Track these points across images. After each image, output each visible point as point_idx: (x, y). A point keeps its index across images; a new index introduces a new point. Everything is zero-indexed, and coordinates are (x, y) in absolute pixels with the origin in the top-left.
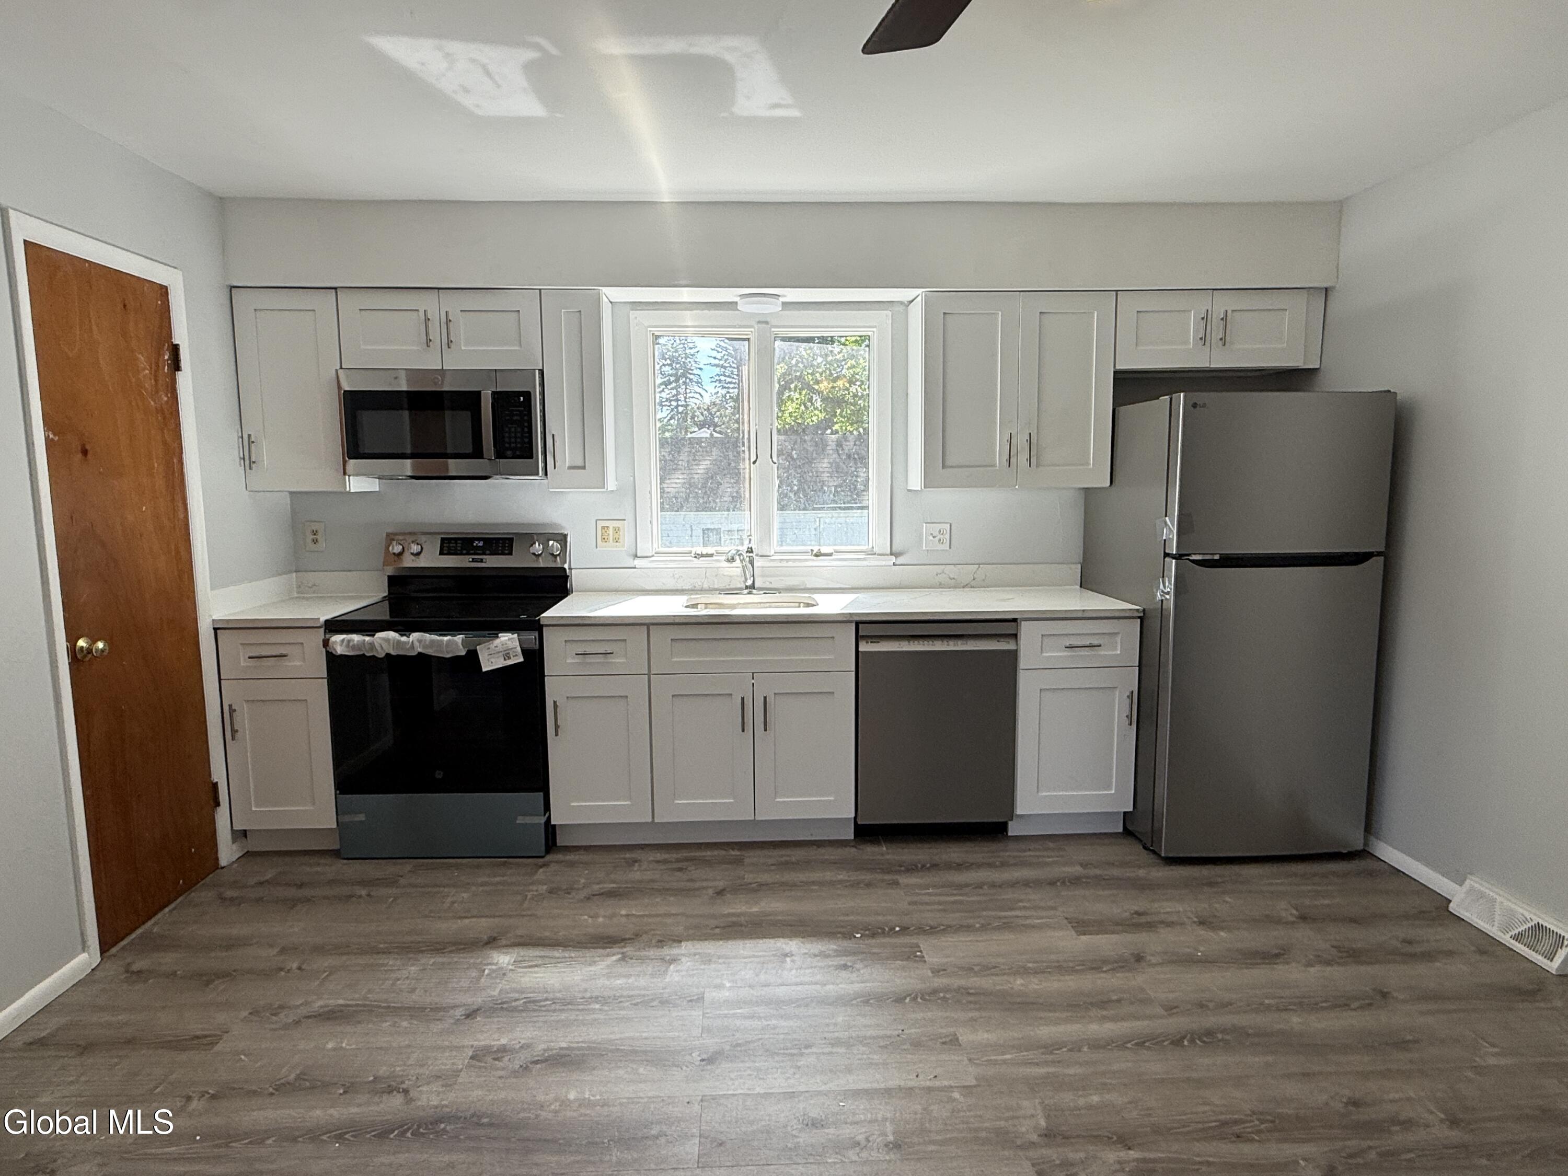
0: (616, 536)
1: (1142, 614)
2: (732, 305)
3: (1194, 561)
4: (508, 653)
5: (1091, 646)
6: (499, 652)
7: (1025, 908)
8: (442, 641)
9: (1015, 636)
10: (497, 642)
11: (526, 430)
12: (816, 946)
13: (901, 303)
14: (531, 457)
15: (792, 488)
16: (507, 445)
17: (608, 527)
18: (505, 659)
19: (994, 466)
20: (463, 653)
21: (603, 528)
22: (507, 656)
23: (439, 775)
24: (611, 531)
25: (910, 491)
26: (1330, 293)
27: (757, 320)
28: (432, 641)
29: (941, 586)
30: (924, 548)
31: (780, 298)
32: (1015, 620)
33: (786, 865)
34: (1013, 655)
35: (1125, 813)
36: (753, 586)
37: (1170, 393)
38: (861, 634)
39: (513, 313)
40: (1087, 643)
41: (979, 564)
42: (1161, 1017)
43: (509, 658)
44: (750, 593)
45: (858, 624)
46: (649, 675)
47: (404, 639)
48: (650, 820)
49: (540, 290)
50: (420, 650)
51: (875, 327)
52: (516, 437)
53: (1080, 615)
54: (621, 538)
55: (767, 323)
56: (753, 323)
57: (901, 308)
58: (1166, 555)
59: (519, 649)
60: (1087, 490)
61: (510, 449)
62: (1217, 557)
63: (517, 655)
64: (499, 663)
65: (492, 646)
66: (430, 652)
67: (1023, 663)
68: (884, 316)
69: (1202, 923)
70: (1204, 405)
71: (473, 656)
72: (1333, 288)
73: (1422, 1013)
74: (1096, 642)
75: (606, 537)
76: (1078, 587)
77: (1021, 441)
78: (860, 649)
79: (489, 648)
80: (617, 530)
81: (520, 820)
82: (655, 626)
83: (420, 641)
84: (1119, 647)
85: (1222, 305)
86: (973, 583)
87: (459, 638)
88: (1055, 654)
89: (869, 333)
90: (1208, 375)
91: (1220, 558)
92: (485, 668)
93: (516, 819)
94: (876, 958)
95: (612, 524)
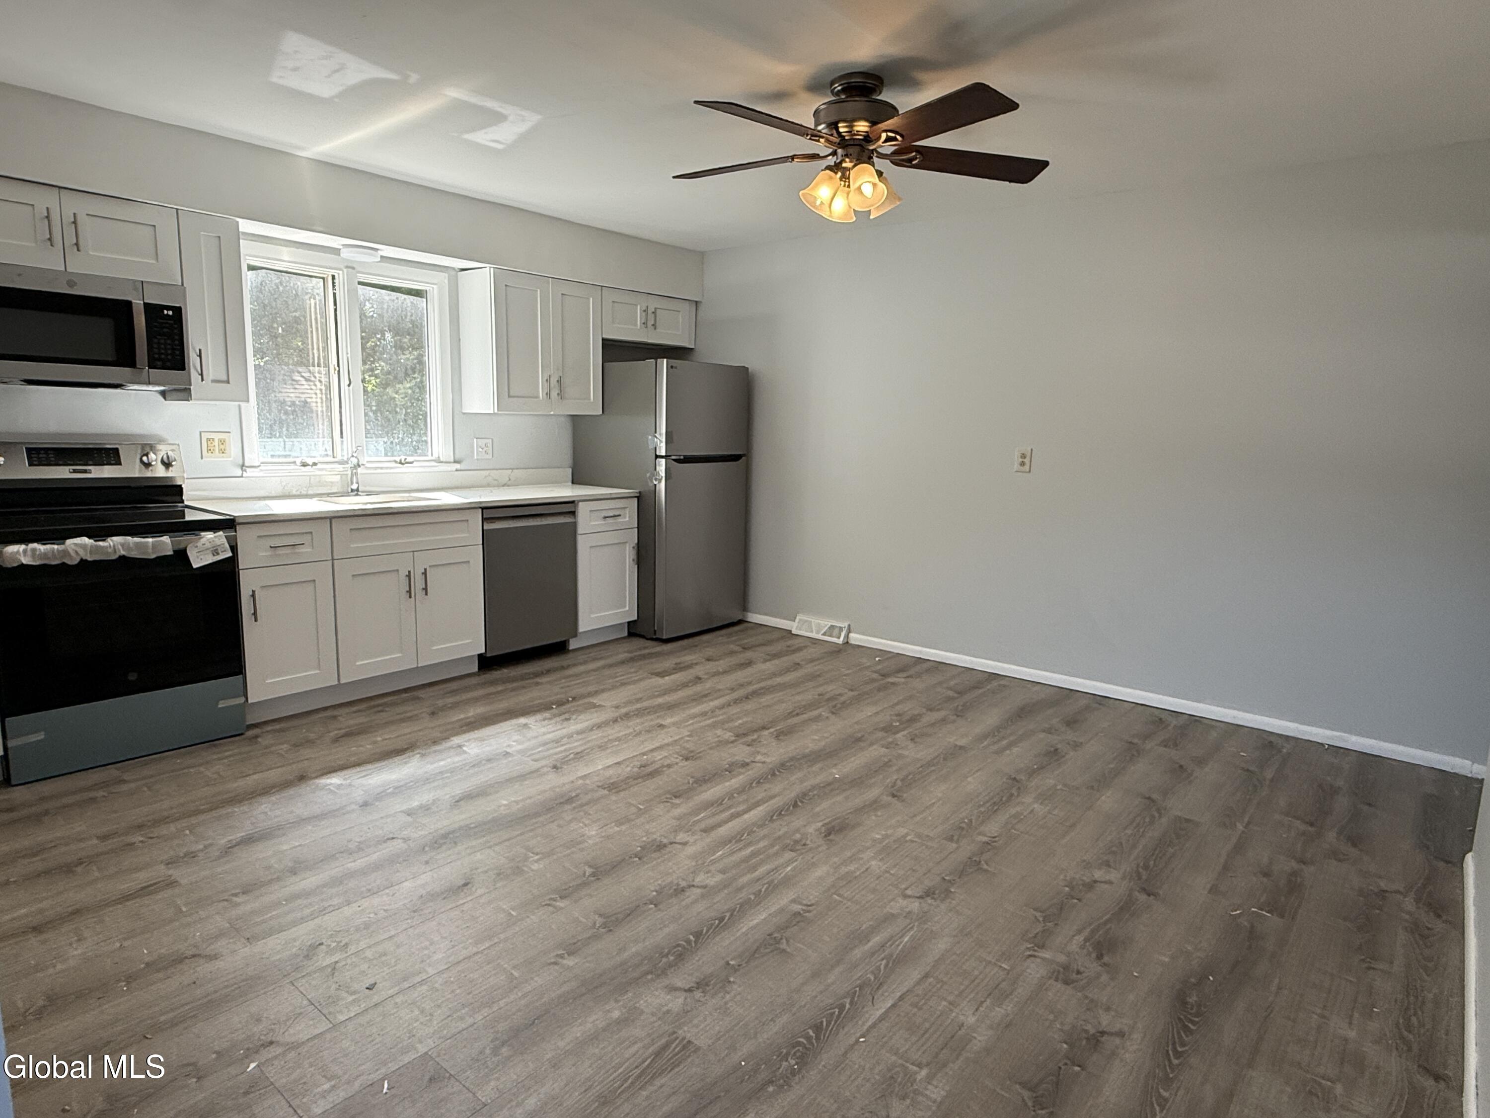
0: (222, 447)
1: (638, 495)
2: (336, 251)
3: (673, 460)
4: (217, 549)
5: (615, 516)
6: (207, 549)
7: (621, 676)
8: (147, 542)
9: (573, 513)
10: (203, 541)
11: (177, 342)
12: (539, 717)
13: (453, 269)
14: (183, 369)
15: (371, 408)
16: (157, 356)
17: (213, 440)
18: (214, 555)
19: (538, 397)
20: (171, 553)
21: (208, 440)
22: (216, 552)
23: (133, 677)
24: (216, 443)
25: (464, 414)
26: (698, 305)
27: (346, 264)
28: (137, 543)
29: (488, 485)
30: (476, 457)
31: (379, 252)
32: (573, 502)
33: (454, 692)
34: (574, 525)
35: (629, 623)
36: (357, 490)
37: (656, 359)
38: (484, 516)
39: (149, 227)
40: (612, 515)
41: (512, 469)
42: (729, 694)
43: (218, 554)
44: (357, 495)
45: (483, 509)
46: (333, 559)
47: (101, 543)
48: (336, 683)
49: (177, 210)
50: (123, 553)
51: (435, 284)
52: (166, 349)
53: (609, 497)
54: (227, 448)
55: (353, 268)
56: (342, 266)
57: (453, 273)
58: (657, 457)
59: (227, 546)
60: (573, 417)
61: (159, 359)
62: (682, 457)
63: (225, 551)
64: (209, 559)
65: (200, 544)
66: (134, 554)
67: (580, 530)
68: (443, 277)
69: (708, 660)
70: (676, 368)
71: (181, 555)
72: (701, 302)
73: (815, 666)
74: (617, 514)
75: (212, 449)
76: (570, 484)
77: (554, 381)
78: (485, 528)
79: (197, 547)
80: (223, 442)
81: (221, 705)
82: (336, 519)
83: (123, 545)
84: (628, 516)
85: (653, 304)
86: (509, 483)
87: (166, 539)
88: (597, 523)
89: (428, 289)
90: (632, 345)
91: (685, 458)
92: (195, 566)
93: (217, 704)
94: (578, 712)
95: (217, 437)
